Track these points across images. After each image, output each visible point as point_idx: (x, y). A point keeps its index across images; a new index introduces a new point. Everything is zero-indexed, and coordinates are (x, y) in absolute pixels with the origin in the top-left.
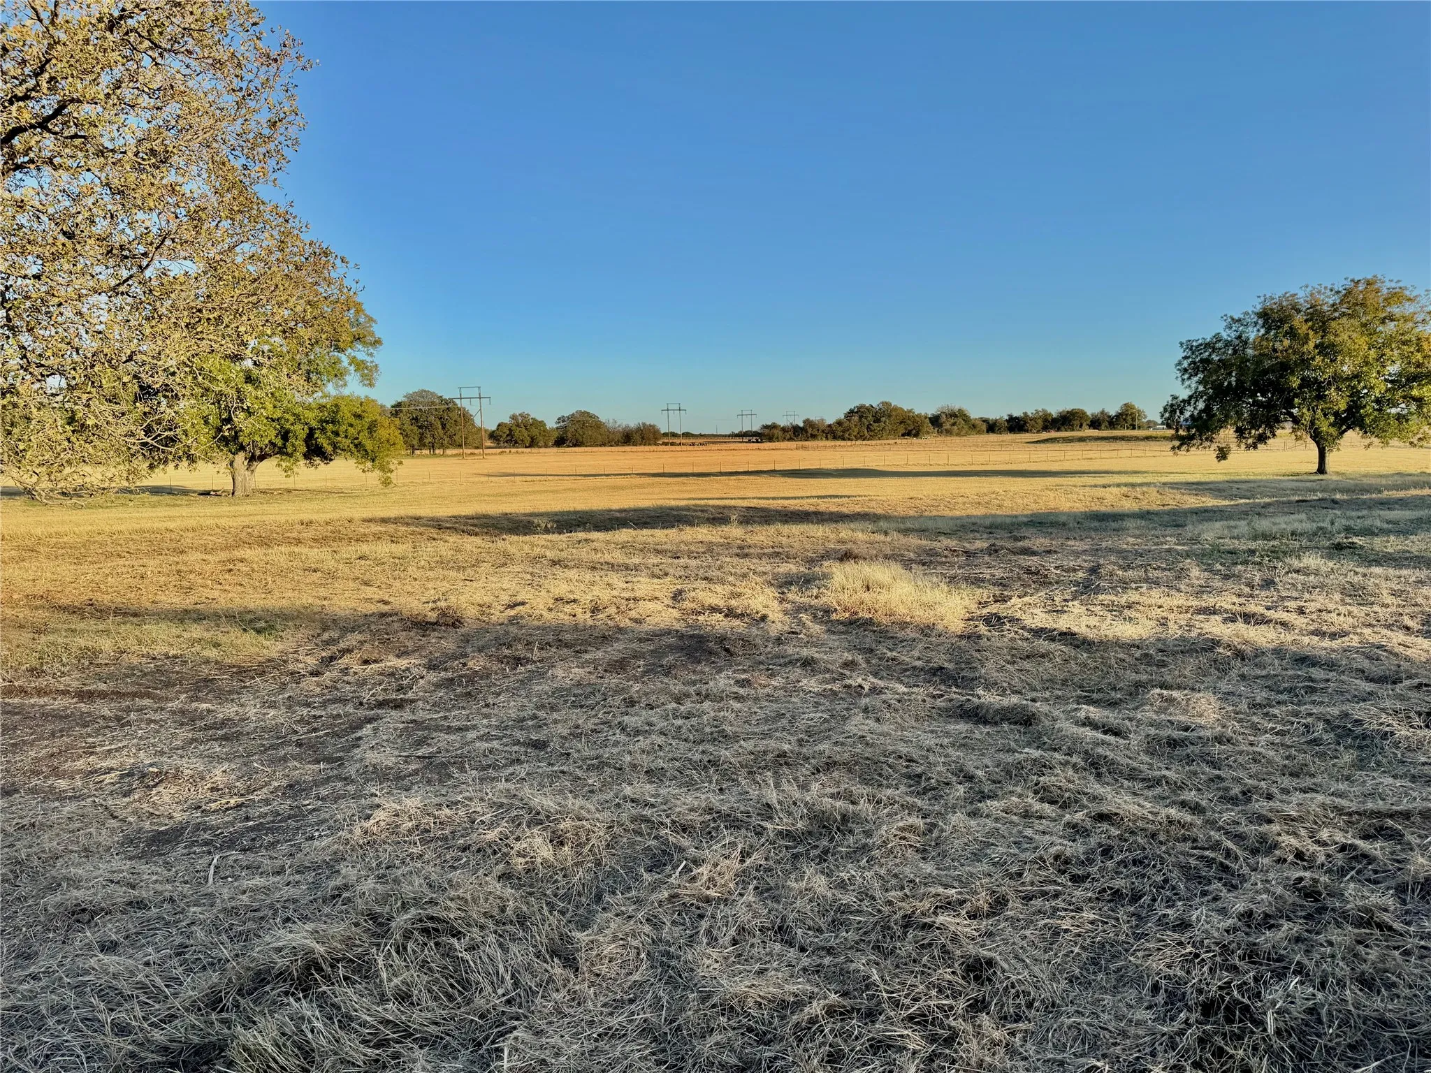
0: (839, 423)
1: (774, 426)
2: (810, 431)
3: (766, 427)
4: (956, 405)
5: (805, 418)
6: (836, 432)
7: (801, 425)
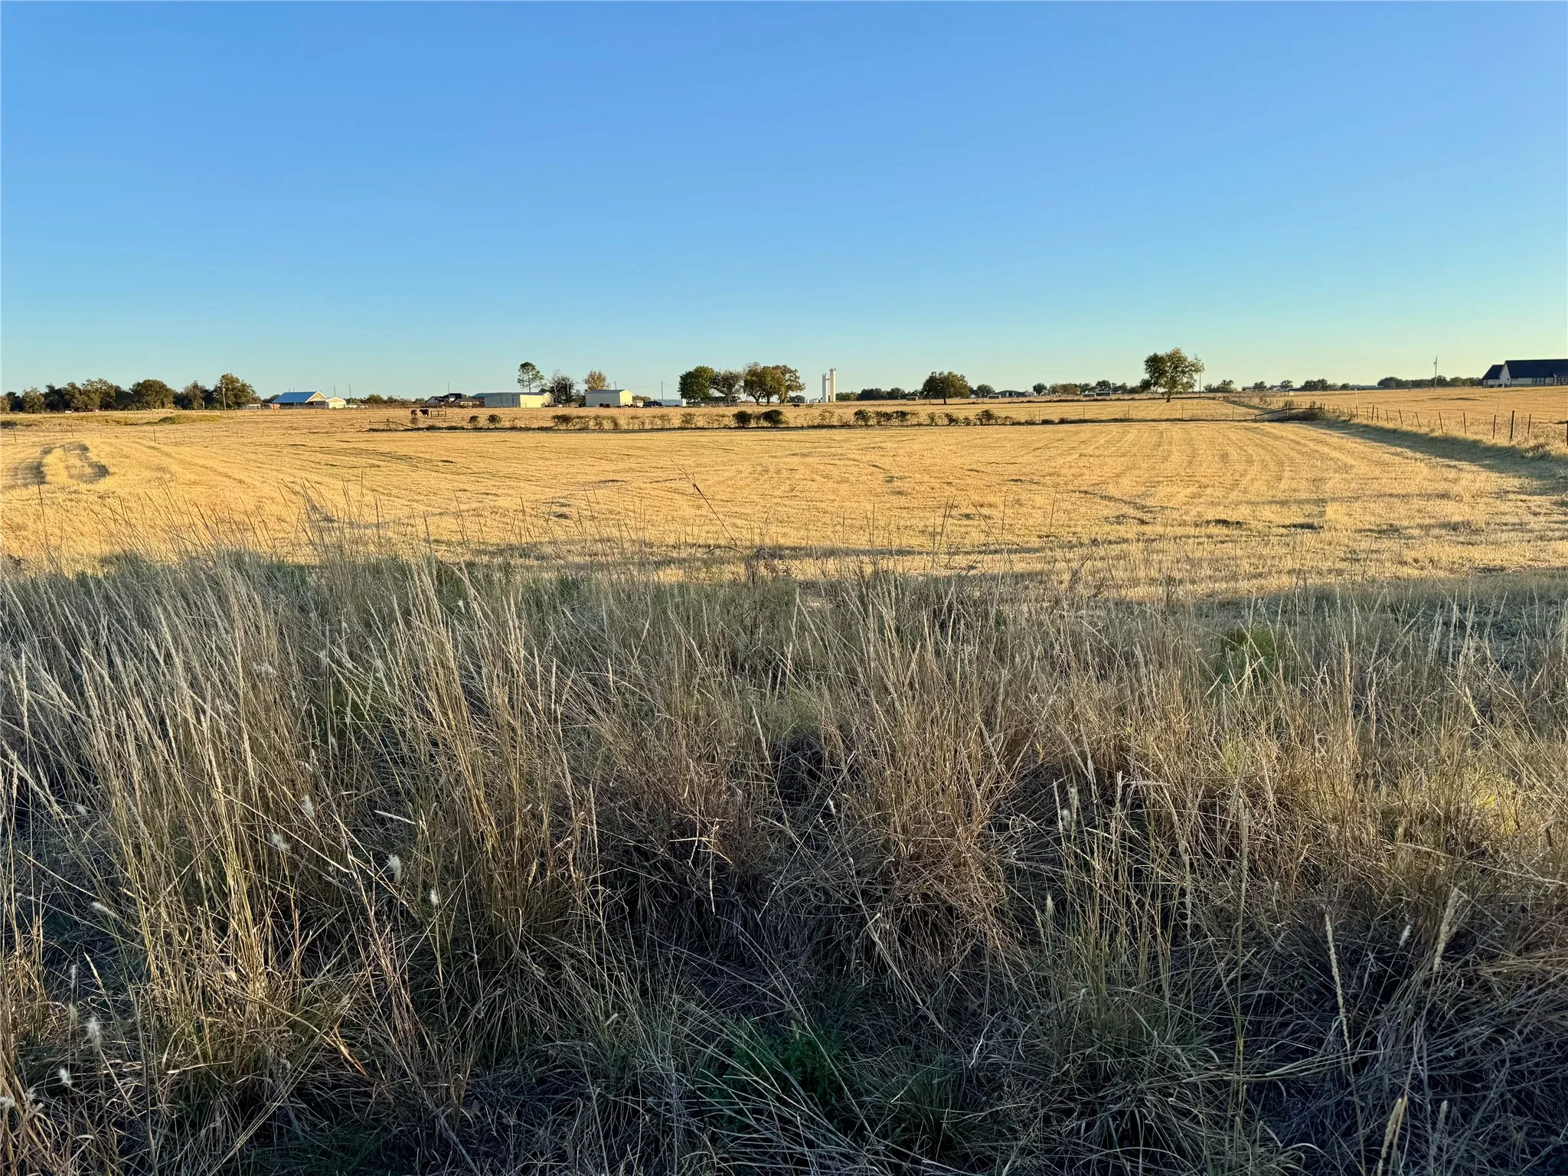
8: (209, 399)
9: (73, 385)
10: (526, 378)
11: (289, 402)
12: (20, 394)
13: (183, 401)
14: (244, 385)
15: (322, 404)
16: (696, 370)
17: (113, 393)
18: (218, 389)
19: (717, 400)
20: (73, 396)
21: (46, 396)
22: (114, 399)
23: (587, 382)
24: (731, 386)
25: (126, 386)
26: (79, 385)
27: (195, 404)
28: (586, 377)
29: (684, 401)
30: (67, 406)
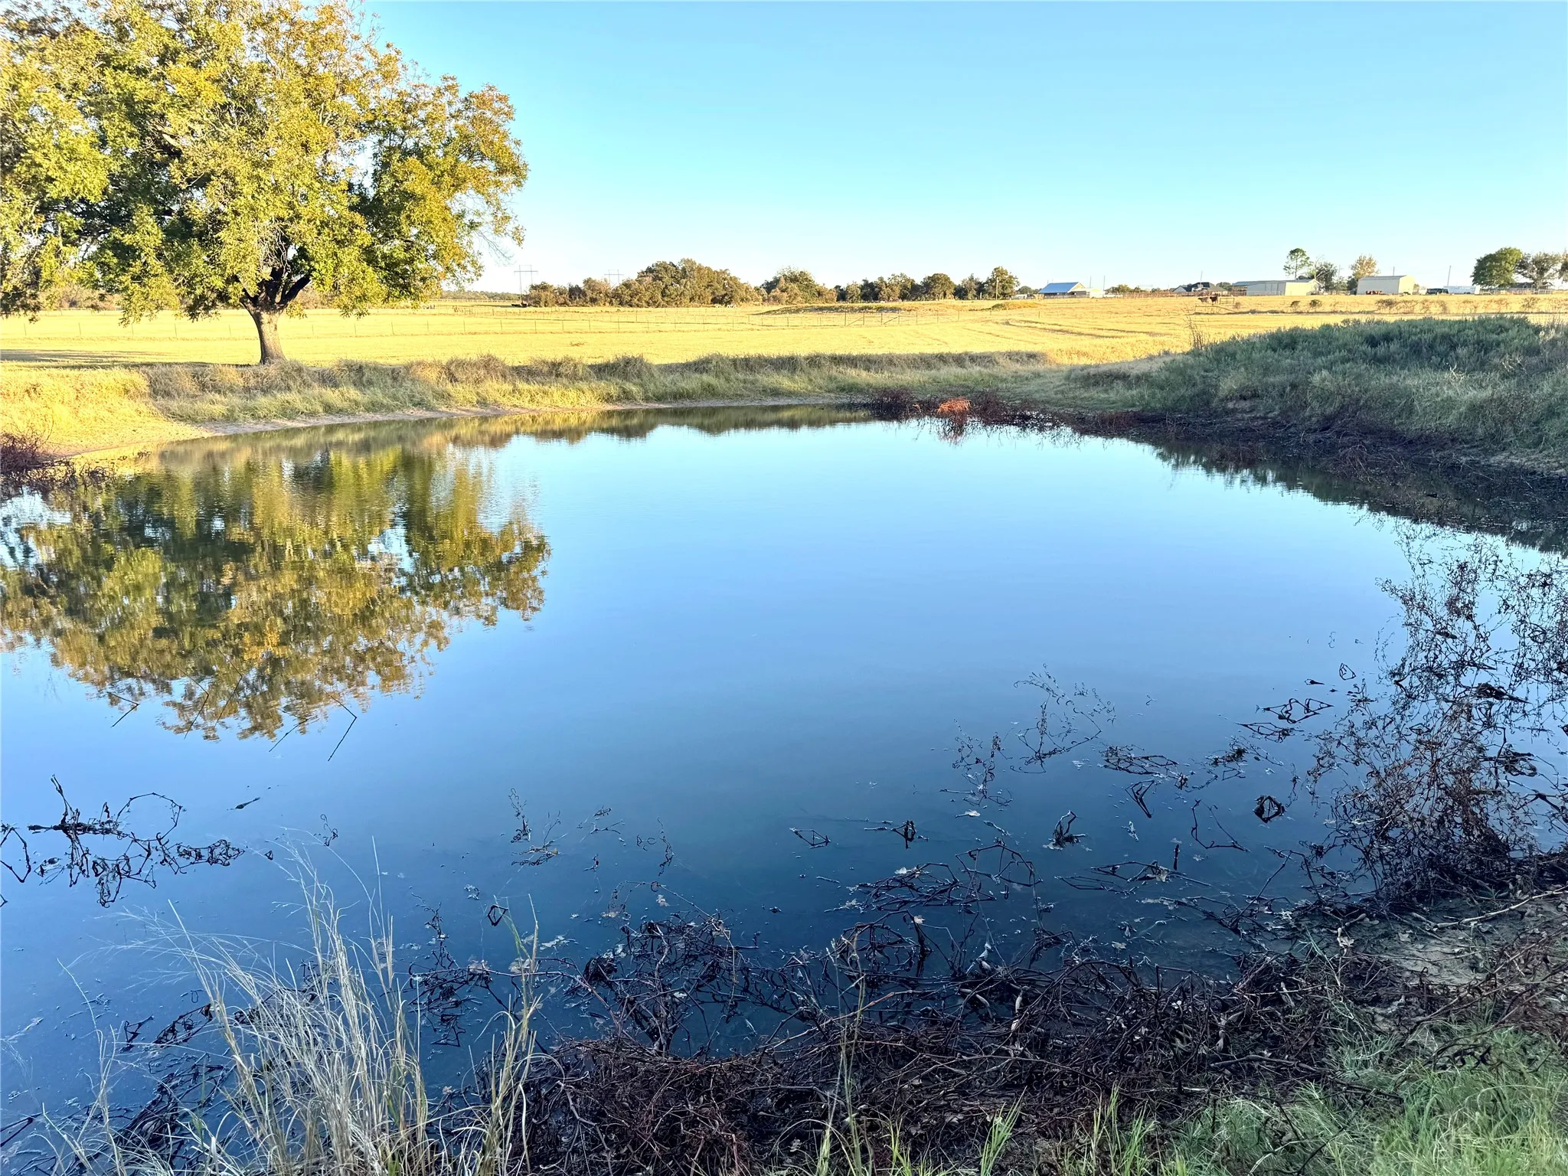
0: (627, 285)
1: (544, 287)
2: (589, 294)
3: (534, 287)
4: (797, 268)
5: (586, 278)
6: (624, 297)
7: (581, 285)
8: (982, 290)
9: (881, 279)
10: (1293, 264)
11: (1051, 292)
12: (844, 286)
13: (960, 293)
14: (1011, 277)
15: (1083, 293)
16: (1498, 253)
17: (909, 286)
18: (991, 281)
19: (1521, 286)
20: (881, 289)
21: (862, 288)
22: (912, 291)
23: (1354, 267)
24: (1542, 271)
25: (919, 281)
26: (886, 279)
27: (970, 295)
28: (1353, 263)
29: (1478, 287)
30: (876, 297)
